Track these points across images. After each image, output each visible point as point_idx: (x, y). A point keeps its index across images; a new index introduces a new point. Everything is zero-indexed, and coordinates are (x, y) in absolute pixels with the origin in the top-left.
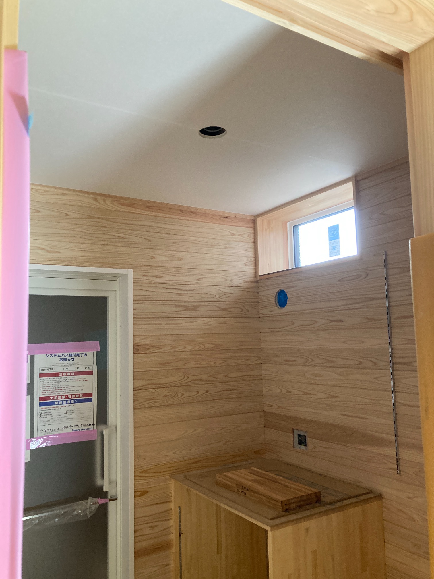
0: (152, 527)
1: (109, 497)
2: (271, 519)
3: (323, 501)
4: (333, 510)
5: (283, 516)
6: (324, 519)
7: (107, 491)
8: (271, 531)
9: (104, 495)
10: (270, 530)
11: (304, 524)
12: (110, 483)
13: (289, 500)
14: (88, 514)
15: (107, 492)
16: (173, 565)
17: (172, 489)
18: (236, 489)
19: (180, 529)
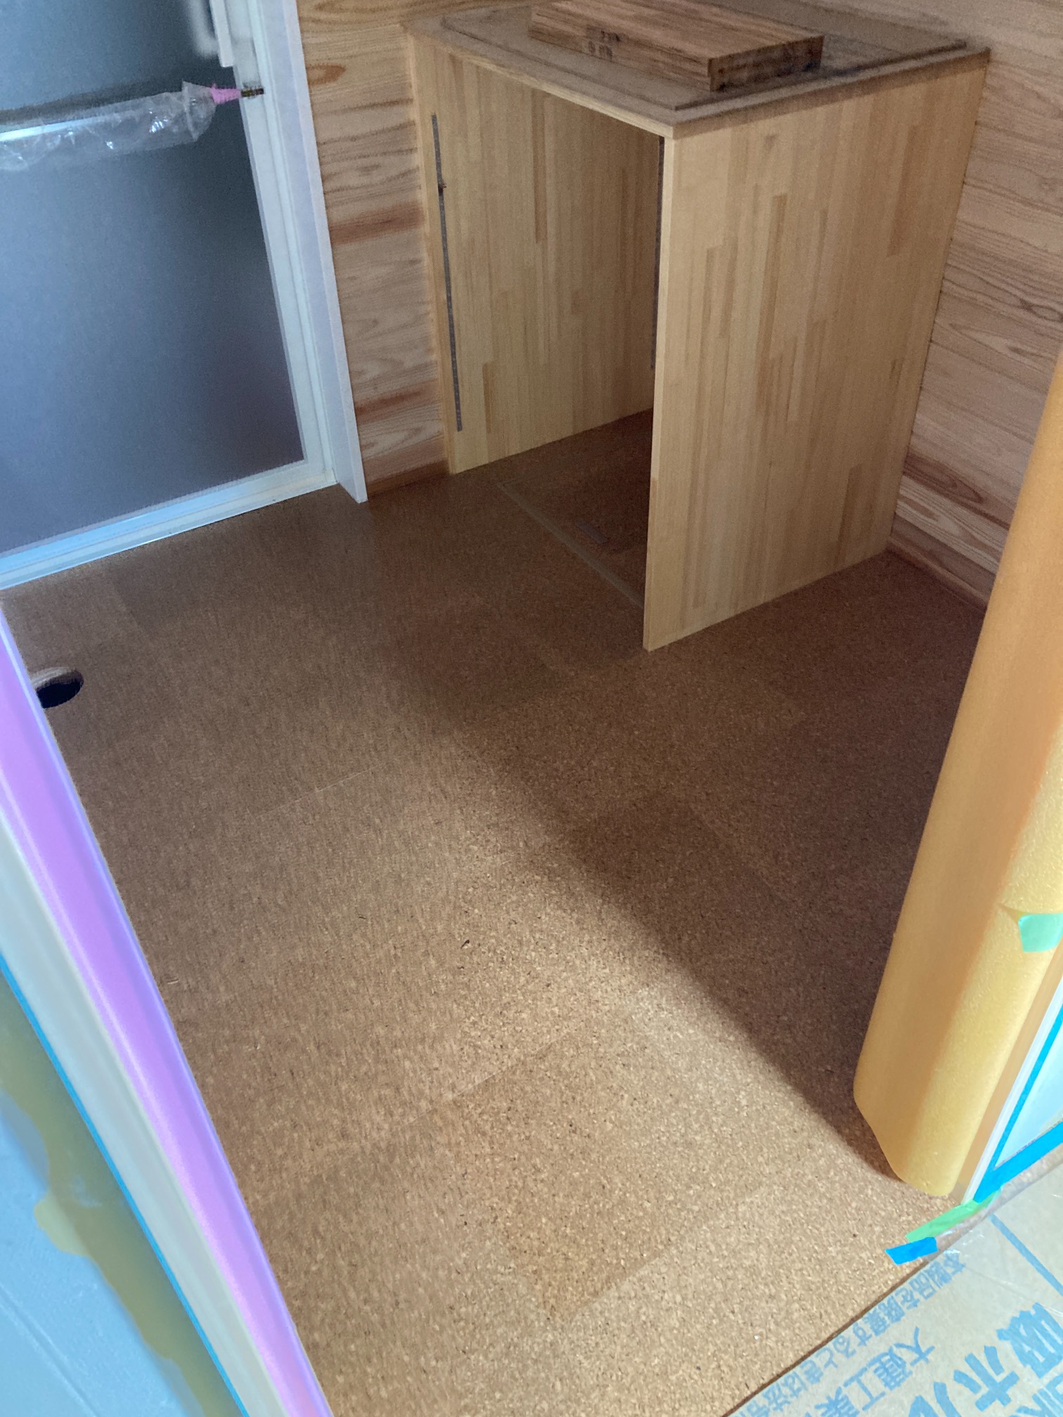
0: (366, 170)
1: (240, 85)
2: (677, 109)
3: (824, 69)
4: (848, 90)
5: (711, 101)
6: (821, 112)
7: (232, 65)
8: (675, 137)
9: (225, 78)
10: (671, 136)
11: (764, 126)
12: (235, 41)
13: (731, 57)
14: (191, 129)
15: (230, 70)
16: (428, 263)
17: (411, 65)
18: (584, 44)
19: (439, 176)
